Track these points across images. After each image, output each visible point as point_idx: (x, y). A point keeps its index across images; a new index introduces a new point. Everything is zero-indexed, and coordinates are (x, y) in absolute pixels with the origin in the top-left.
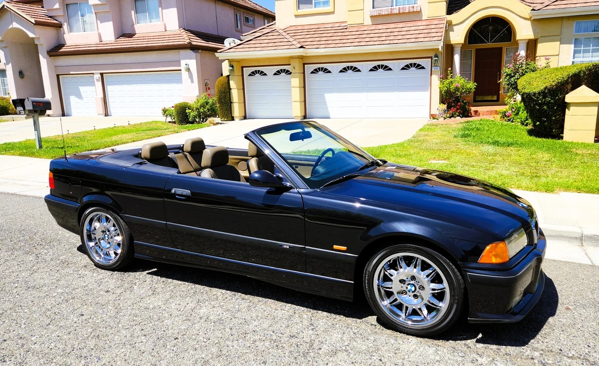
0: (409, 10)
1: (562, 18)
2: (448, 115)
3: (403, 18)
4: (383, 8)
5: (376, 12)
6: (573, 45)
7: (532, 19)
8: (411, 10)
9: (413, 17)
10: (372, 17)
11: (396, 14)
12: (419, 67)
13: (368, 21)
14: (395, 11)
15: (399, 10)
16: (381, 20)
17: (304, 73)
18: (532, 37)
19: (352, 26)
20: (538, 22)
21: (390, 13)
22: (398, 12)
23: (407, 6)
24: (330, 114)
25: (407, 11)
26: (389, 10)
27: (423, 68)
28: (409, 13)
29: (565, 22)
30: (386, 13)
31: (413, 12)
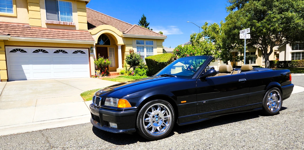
0: (69, 24)
1: (132, 38)
2: (102, 75)
3: (66, 27)
4: (54, 21)
5: (50, 22)
6: (136, 49)
7: (123, 37)
8: (71, 24)
9: (71, 28)
10: (47, 24)
11: (62, 25)
12: (82, 52)
13: (45, 26)
14: (62, 23)
15: (64, 23)
16: (53, 27)
17: (5, 51)
18: (123, 44)
19: (33, 27)
20: (125, 38)
21: (58, 24)
22: (63, 24)
23: (68, 22)
24: (27, 77)
25: (68, 24)
26: (58, 22)
27: (84, 53)
28: (69, 25)
29: (133, 40)
30: (56, 23)
31: (72, 26)
